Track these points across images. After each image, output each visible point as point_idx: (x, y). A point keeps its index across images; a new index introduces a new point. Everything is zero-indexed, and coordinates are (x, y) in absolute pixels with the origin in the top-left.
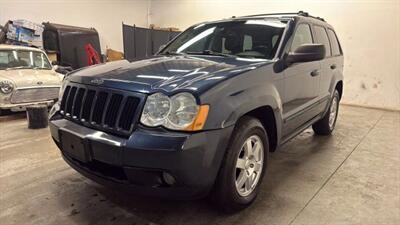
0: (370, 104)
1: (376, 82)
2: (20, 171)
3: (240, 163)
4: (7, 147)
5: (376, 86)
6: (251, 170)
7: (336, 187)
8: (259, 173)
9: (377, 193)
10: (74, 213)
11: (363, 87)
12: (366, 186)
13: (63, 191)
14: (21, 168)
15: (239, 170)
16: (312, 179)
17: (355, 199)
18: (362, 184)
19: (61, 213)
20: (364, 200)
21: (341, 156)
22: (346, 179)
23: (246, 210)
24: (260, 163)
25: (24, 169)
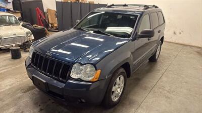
0: (177, 42)
1: (181, 31)
2: (12, 86)
3: (114, 89)
4: (3, 71)
5: (180, 33)
6: (119, 90)
7: (155, 92)
8: (122, 90)
9: (172, 95)
10: (41, 110)
11: (175, 33)
12: (168, 92)
13: (34, 98)
14: (12, 84)
15: (113, 92)
16: (145, 89)
17: (163, 99)
18: (167, 91)
19: (35, 110)
20: (166, 99)
21: (160, 74)
22: (160, 88)
23: (116, 106)
24: (123, 85)
25: (14, 85)
